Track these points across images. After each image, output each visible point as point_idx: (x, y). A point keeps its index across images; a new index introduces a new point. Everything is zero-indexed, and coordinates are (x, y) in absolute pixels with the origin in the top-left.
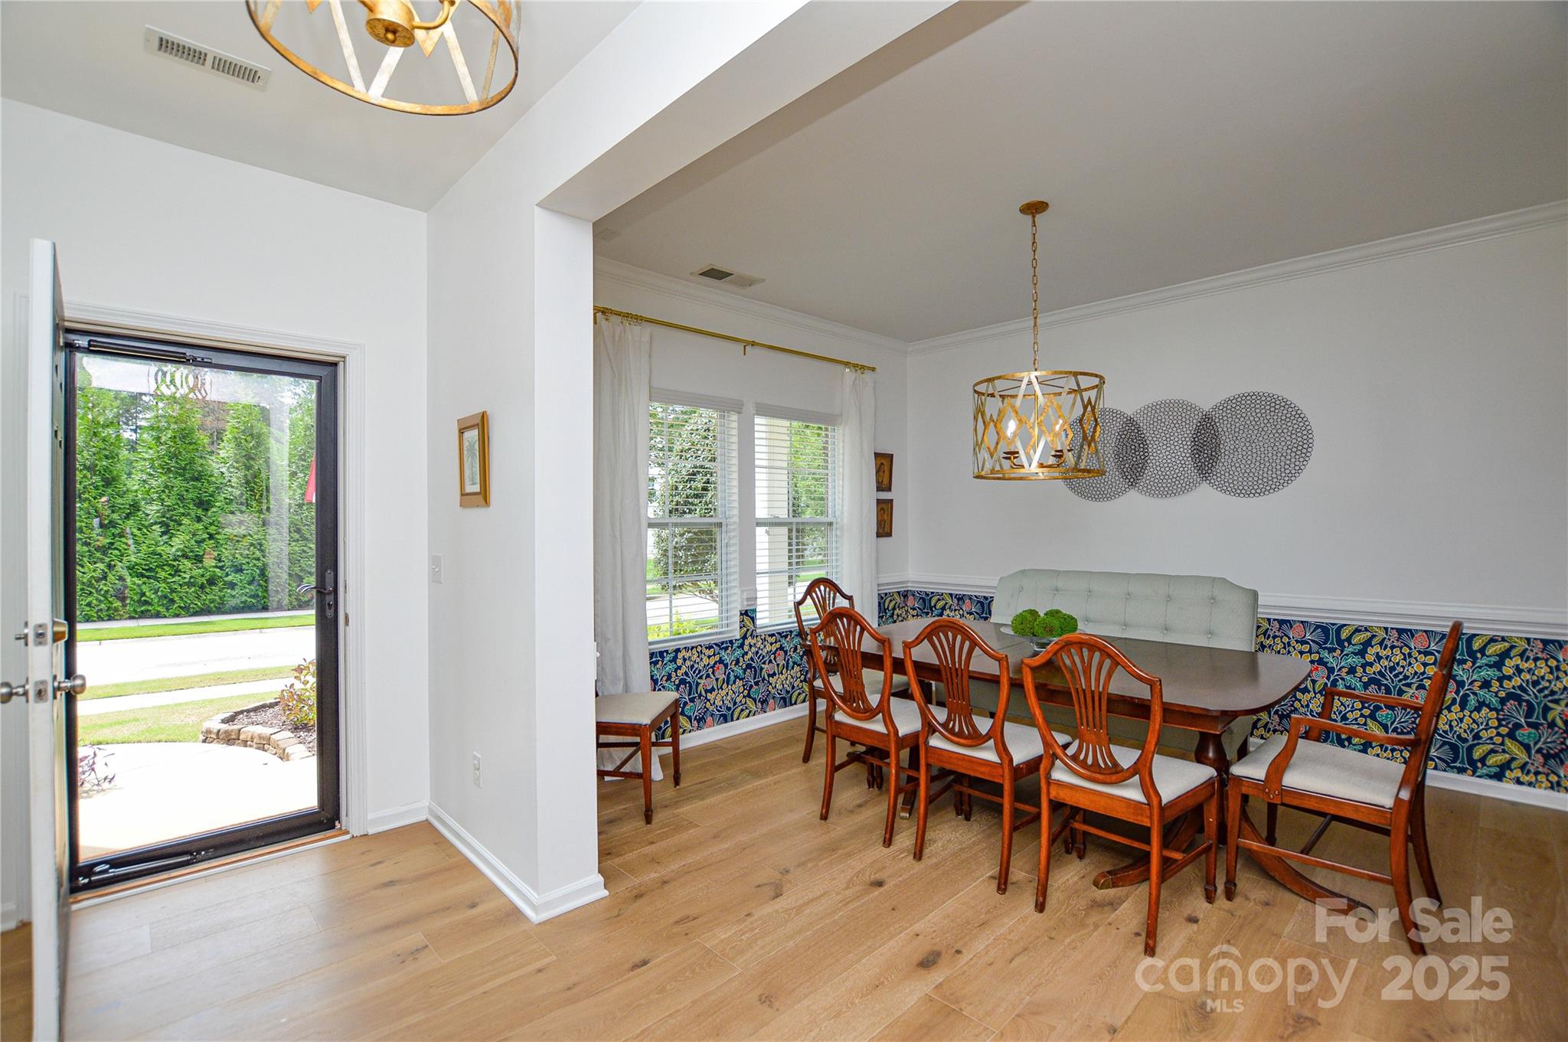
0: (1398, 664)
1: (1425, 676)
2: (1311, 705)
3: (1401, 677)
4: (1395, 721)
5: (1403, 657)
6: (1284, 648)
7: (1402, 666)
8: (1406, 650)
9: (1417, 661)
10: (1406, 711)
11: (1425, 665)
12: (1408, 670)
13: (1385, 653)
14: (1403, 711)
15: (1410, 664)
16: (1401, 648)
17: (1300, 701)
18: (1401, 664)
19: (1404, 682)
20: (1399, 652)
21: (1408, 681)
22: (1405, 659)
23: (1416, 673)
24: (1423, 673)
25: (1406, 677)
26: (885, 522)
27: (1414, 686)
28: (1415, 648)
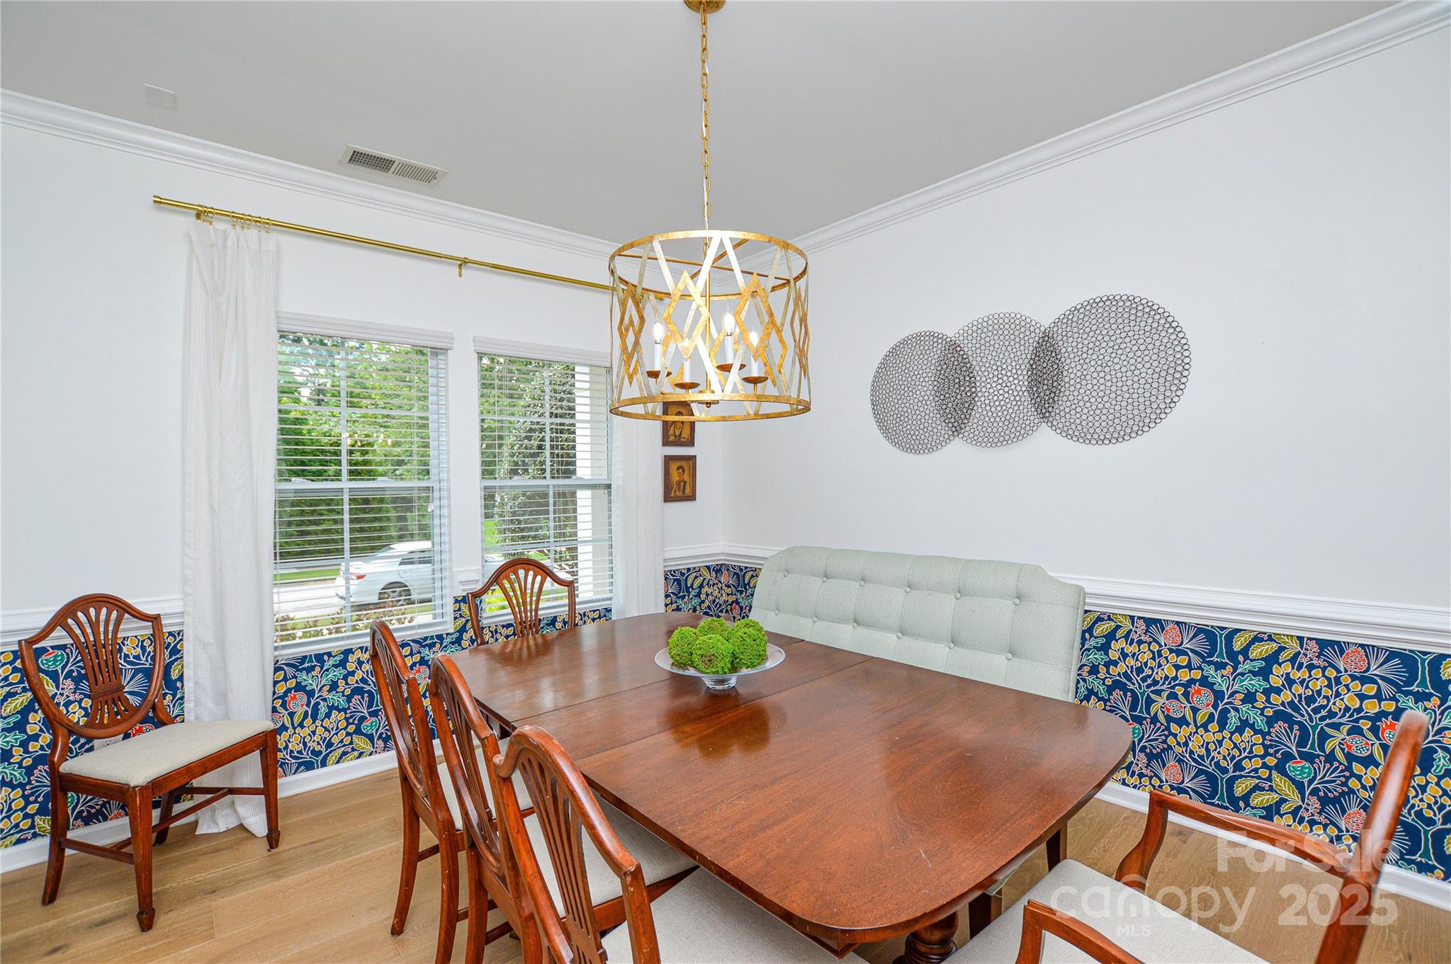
0: (1319, 692)
1: (1362, 714)
2: (1190, 744)
3: (1323, 713)
4: (1314, 778)
5: (1326, 683)
6: (1153, 658)
7: (1325, 697)
8: (1331, 673)
9: (1349, 690)
10: (1332, 765)
11: (1362, 697)
12: (1334, 704)
13: (1299, 674)
14: (1328, 766)
15: (1338, 694)
16: (1324, 669)
17: (1175, 736)
18: (1323, 694)
19: (1328, 721)
20: (1321, 675)
21: (1335, 720)
22: (1329, 686)
23: (1347, 709)
24: (1360, 710)
25: (1332, 714)
26: (685, 483)
27: (1345, 729)
28: (1346, 671)
